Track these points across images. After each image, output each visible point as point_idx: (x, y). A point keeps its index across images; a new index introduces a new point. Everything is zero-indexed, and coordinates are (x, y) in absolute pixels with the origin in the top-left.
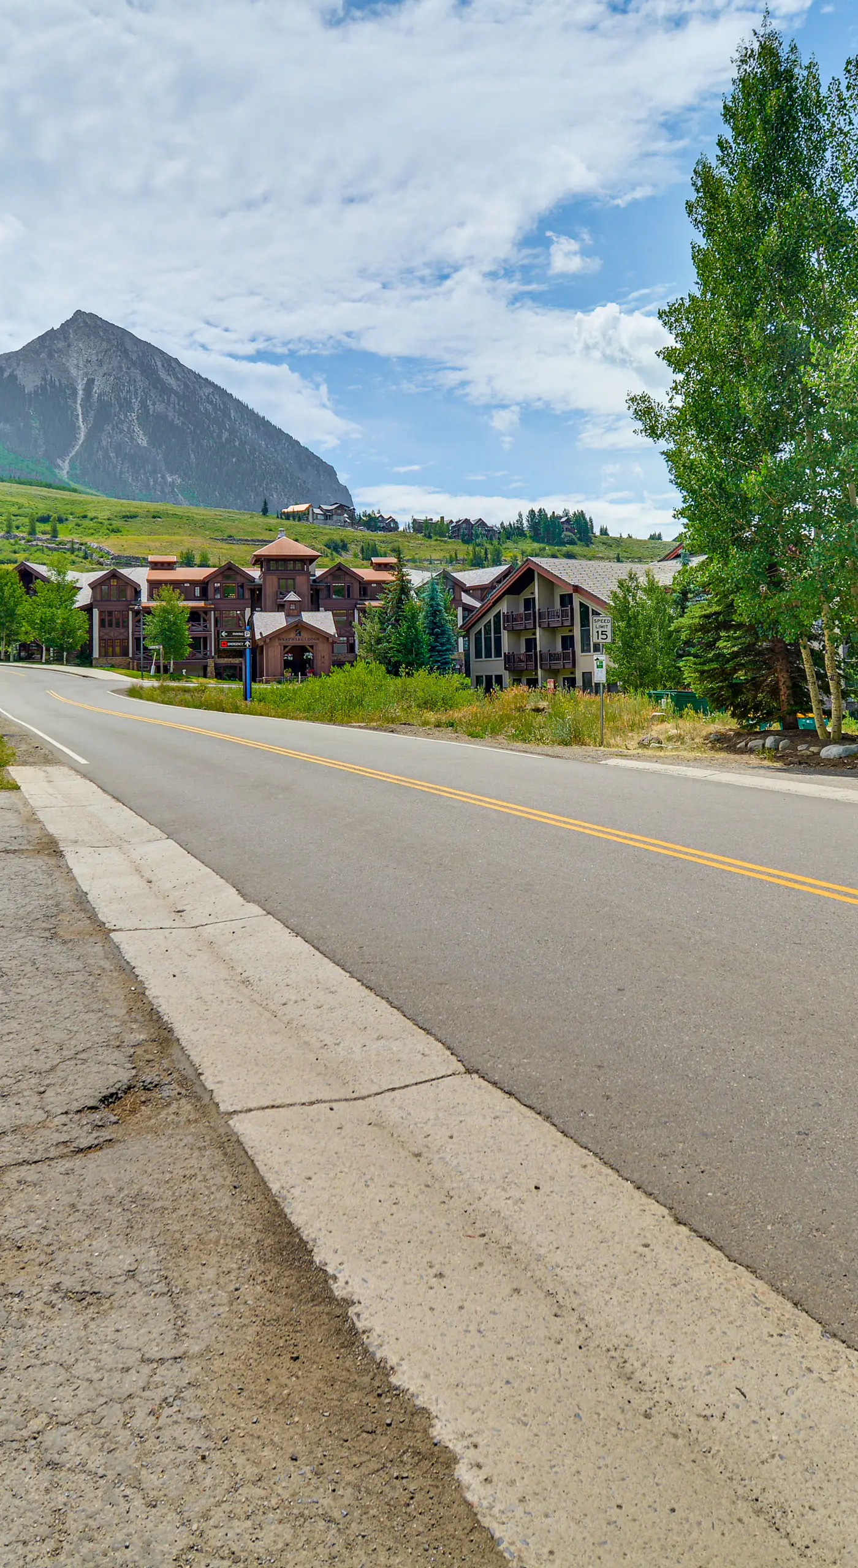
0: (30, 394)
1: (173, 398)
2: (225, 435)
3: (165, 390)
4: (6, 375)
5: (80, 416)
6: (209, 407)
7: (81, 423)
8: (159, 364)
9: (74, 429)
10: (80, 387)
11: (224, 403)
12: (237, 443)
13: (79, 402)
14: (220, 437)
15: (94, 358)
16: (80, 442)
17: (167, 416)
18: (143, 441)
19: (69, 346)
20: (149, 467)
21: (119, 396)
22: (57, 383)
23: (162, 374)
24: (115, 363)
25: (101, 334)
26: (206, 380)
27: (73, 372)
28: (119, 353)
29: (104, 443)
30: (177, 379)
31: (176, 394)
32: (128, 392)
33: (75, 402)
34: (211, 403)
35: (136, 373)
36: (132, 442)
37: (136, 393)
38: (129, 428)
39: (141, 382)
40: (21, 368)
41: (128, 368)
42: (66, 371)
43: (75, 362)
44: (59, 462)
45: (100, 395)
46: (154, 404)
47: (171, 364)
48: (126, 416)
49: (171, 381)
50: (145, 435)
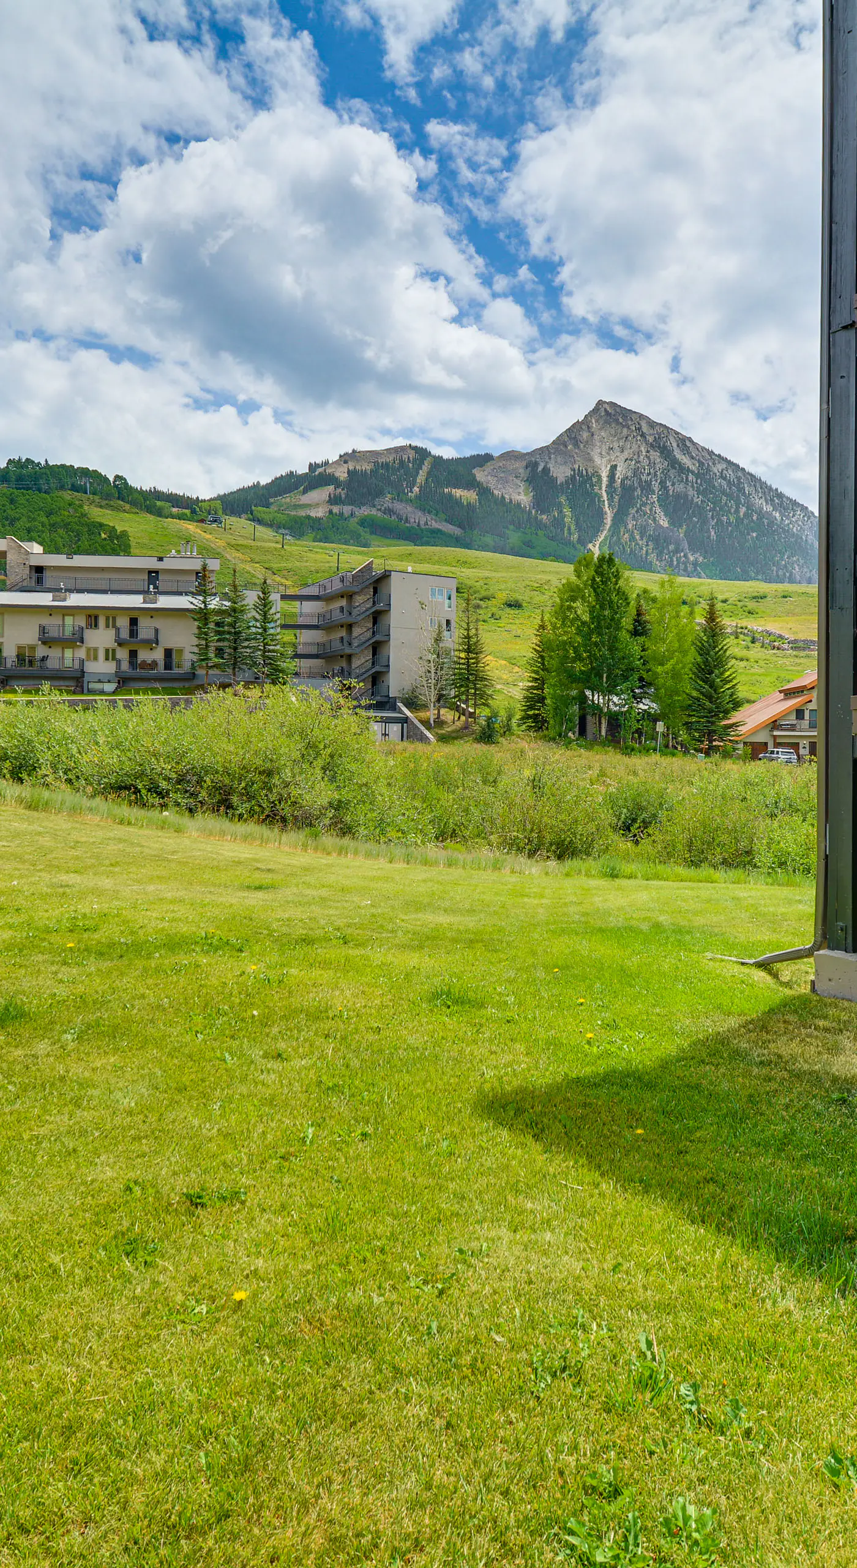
0: (562, 484)
1: (691, 477)
2: (743, 510)
3: (682, 469)
4: (540, 468)
5: (606, 502)
6: (724, 483)
7: (607, 509)
8: (675, 445)
9: (601, 514)
10: (604, 475)
11: (739, 478)
12: (755, 518)
13: (604, 488)
14: (737, 511)
15: (616, 445)
16: (608, 527)
17: (686, 495)
18: (664, 523)
19: (593, 435)
20: (672, 547)
21: (641, 479)
22: (584, 472)
23: (678, 455)
24: (635, 447)
25: (621, 420)
26: (719, 456)
27: (598, 460)
28: (639, 438)
29: (630, 526)
30: (693, 458)
31: (693, 472)
32: (649, 474)
33: (601, 489)
34: (725, 479)
35: (655, 455)
36: (655, 523)
37: (656, 475)
38: (651, 510)
39: (660, 464)
40: (553, 461)
41: (648, 452)
42: (591, 460)
43: (599, 451)
44: (590, 546)
45: (623, 481)
46: (673, 485)
47: (685, 443)
48: (647, 498)
49: (685, 460)
50: (666, 515)
